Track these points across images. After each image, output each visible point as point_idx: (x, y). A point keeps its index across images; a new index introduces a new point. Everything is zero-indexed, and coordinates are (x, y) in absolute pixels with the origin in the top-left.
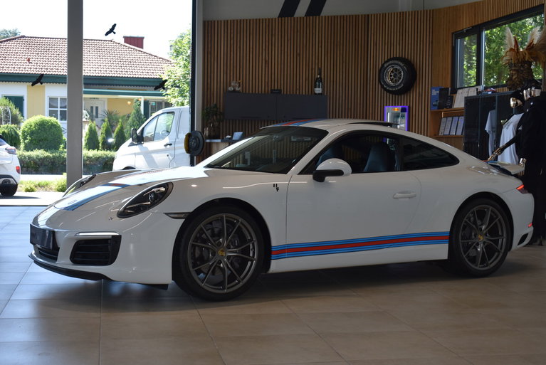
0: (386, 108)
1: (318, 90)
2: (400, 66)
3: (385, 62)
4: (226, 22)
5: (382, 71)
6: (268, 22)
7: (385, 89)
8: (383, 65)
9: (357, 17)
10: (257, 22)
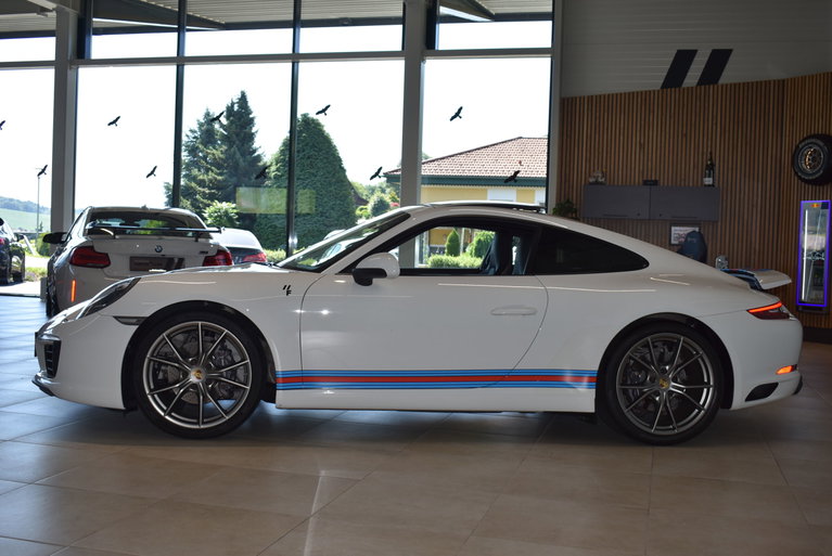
0: (804, 203)
1: (708, 181)
2: (819, 146)
3: (800, 142)
4: (591, 98)
5: (796, 155)
6: (645, 96)
7: (800, 178)
8: (797, 147)
9: (767, 83)
10: (631, 95)
